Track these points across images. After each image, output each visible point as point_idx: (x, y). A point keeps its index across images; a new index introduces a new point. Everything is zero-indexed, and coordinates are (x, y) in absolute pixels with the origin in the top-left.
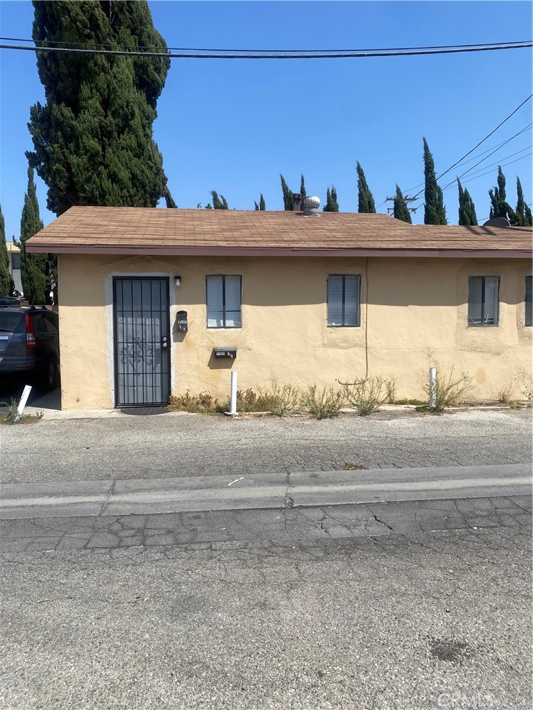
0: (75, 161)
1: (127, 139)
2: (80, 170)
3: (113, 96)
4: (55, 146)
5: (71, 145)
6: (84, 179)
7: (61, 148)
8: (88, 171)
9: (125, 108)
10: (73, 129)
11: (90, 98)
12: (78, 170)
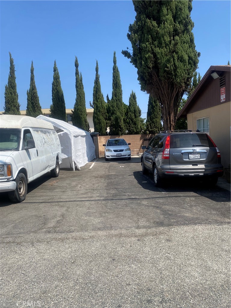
0: (159, 51)
1: (186, 37)
2: (162, 56)
3: (179, 13)
4: (147, 43)
5: (156, 43)
6: (164, 61)
7: (150, 44)
8: (167, 56)
9: (186, 19)
10: (157, 33)
11: (167, 15)
12: (161, 56)
